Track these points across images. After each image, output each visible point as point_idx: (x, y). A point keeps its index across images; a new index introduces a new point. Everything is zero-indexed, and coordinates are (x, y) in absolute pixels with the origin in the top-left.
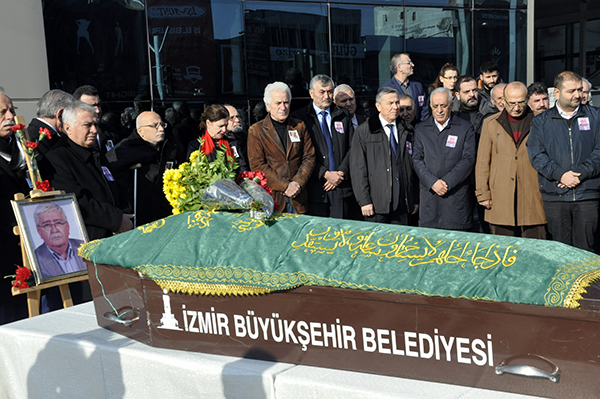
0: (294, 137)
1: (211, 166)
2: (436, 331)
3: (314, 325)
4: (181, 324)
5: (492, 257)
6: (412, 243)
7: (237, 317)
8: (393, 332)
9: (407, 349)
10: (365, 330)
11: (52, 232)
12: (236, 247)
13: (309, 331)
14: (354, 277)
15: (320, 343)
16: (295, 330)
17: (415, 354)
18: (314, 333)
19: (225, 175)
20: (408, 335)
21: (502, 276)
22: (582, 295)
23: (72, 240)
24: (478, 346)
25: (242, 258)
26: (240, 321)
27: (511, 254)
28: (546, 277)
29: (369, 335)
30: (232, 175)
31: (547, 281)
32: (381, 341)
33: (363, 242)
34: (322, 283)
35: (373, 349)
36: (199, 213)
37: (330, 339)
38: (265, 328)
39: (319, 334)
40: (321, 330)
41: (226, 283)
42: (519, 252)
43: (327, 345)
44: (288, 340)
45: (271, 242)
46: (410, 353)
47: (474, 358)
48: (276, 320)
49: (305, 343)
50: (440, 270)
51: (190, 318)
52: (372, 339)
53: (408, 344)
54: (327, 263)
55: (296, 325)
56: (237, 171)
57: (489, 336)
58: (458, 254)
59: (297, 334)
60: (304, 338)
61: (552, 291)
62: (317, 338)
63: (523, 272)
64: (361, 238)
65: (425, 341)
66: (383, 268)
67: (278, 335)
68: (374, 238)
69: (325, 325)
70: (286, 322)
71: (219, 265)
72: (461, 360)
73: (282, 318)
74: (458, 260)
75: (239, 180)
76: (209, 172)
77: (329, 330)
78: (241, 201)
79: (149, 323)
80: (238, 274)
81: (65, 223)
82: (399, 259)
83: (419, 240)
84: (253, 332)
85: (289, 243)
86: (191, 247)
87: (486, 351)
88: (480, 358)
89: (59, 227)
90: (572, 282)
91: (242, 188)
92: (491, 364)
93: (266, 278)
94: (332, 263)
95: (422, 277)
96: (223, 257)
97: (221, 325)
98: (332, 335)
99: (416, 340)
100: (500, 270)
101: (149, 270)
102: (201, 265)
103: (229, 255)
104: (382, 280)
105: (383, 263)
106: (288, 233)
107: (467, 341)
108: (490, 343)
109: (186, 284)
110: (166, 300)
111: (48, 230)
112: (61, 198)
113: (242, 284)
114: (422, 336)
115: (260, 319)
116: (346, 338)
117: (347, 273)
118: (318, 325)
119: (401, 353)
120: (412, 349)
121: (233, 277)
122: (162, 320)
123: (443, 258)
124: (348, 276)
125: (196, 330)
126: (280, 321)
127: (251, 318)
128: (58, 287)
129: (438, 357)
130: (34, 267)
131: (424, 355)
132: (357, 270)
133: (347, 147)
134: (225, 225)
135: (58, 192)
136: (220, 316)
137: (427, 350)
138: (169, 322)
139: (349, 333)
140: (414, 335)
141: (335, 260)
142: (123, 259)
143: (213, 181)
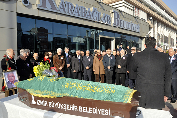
0: (62, 58)
1: (44, 66)
2: (97, 108)
3: (67, 105)
4: (36, 103)
5: (110, 90)
6: (91, 86)
7: (49, 102)
8: (87, 108)
9: (90, 111)
10: (80, 107)
11: (11, 78)
12: (49, 85)
13: (66, 106)
14: (77, 95)
15: (69, 109)
16: (63, 106)
17: (92, 113)
18: (68, 107)
19: (47, 68)
20: (90, 108)
21: (113, 95)
22: (131, 100)
23: (15, 80)
24: (107, 111)
25: (51, 89)
26: (50, 103)
27: (114, 90)
28: (122, 95)
29: (81, 108)
30: (49, 68)
31: (123, 97)
32: (84, 109)
33: (79, 86)
34: (70, 96)
35: (81, 111)
36: (41, 77)
37: (71, 108)
38: (56, 105)
39: (69, 107)
40: (69, 106)
41: (47, 95)
42: (116, 89)
43: (70, 110)
44: (61, 108)
45: (57, 85)
46: (90, 112)
47: (105, 114)
48: (58, 104)
49: (65, 109)
50: (98, 94)
51: (38, 102)
52: (81, 109)
53: (90, 110)
54: (71, 91)
55: (63, 105)
56: (50, 67)
57: (109, 109)
58: (102, 89)
59: (63, 107)
60: (65, 108)
61: (124, 99)
62: (68, 108)
63: (117, 94)
64: (79, 85)
65: (94, 110)
66: (84, 93)
67: (59, 107)
68: (82, 85)
69: (70, 105)
70: (61, 104)
71: (45, 90)
72: (102, 114)
73: (60, 103)
74: (102, 91)
75: (50, 69)
76: (44, 67)
77: (71, 106)
78: (51, 75)
79: (29, 102)
80: (50, 93)
81: (14, 76)
82: (88, 90)
83: (92, 86)
84: (53, 106)
85: (62, 85)
86: (39, 85)
87: (108, 112)
88: (107, 114)
89: (12, 77)
90: (129, 97)
91: (51, 71)
92: (109, 115)
93: (56, 94)
94: (72, 91)
95: (94, 95)
96: (46, 88)
97: (45, 104)
98: (72, 107)
99: (92, 109)
100: (112, 94)
101: (29, 91)
102: (41, 90)
103: (47, 88)
104: (84, 96)
105: (84, 91)
106: (61, 83)
107: (104, 110)
108: (109, 111)
109: (37, 94)
110: (33, 97)
111: (10, 78)
112: (13, 71)
113: (50, 95)
114: (93, 109)
115: (55, 103)
116: (75, 108)
117: (75, 94)
118: (69, 105)
119: (88, 112)
120: (91, 111)
121: (48, 93)
122: (32, 102)
123: (98, 90)
124: (76, 95)
125: (40, 104)
126: (59, 104)
127: (53, 103)
128: (12, 90)
129: (97, 113)
130: (6, 86)
131: (94, 113)
132: (78, 93)
133: (71, 60)
134: (47, 80)
135: (13, 70)
136: (45, 102)
137: (94, 112)
138: (33, 102)
139: (76, 107)
140: (91, 108)
141: (73, 90)
142: (23, 87)
143: (44, 69)
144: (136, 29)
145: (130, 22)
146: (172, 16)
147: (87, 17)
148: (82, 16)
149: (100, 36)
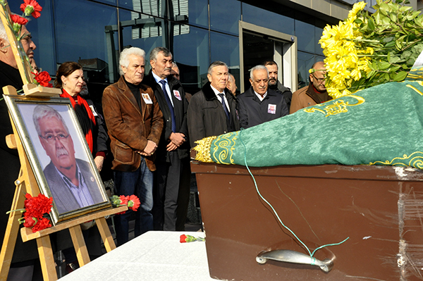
0: (147, 99)
11: (57, 148)
23: (79, 161)
81: (68, 137)
89: (63, 141)
111: (52, 144)
149: (243, 25)
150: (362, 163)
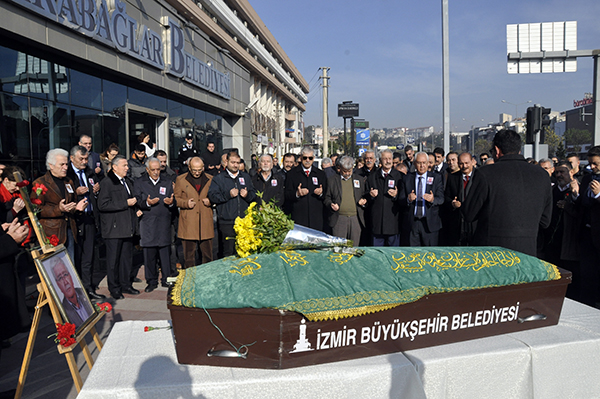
2: (494, 307)
3: (422, 321)
4: (314, 345)
8: (471, 313)
10: (454, 317)
11: (65, 285)
13: (418, 327)
15: (423, 333)
18: (421, 327)
22: (559, 272)
26: (366, 331)
27: (514, 256)
29: (456, 319)
32: (463, 321)
35: (457, 327)
37: (431, 328)
38: (386, 332)
39: (424, 326)
43: (428, 332)
44: (402, 336)
46: (477, 324)
47: (509, 317)
48: (396, 324)
49: (413, 335)
51: (322, 339)
52: (458, 321)
53: (477, 318)
55: (410, 324)
57: (518, 304)
59: (409, 330)
60: (414, 332)
61: (549, 272)
62: (422, 330)
65: (487, 314)
67: (395, 335)
69: (429, 320)
70: (403, 324)
72: (503, 320)
73: (401, 321)
77: (432, 322)
79: (280, 351)
81: (68, 274)
87: (515, 312)
89: (66, 279)
92: (515, 318)
97: (350, 338)
98: (433, 325)
99: (482, 315)
107: (507, 309)
108: (518, 307)
109: (321, 313)
115: (384, 327)
116: (442, 325)
118: (425, 321)
119: (472, 325)
120: (479, 321)
125: (327, 347)
126: (399, 325)
127: (377, 327)
129: (492, 322)
136: (350, 331)
137: (486, 320)
139: (444, 321)
140: (481, 312)
144: (224, 90)
145: (209, 64)
146: (275, 56)
147: (98, 34)
148: (83, 26)
149: (129, 106)
150: (264, 308)
